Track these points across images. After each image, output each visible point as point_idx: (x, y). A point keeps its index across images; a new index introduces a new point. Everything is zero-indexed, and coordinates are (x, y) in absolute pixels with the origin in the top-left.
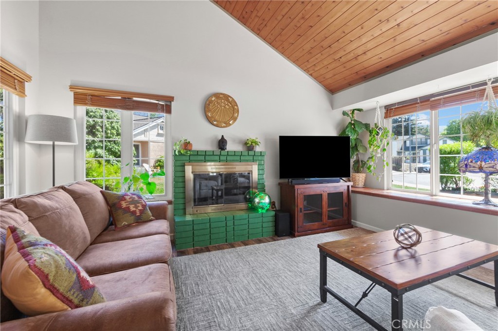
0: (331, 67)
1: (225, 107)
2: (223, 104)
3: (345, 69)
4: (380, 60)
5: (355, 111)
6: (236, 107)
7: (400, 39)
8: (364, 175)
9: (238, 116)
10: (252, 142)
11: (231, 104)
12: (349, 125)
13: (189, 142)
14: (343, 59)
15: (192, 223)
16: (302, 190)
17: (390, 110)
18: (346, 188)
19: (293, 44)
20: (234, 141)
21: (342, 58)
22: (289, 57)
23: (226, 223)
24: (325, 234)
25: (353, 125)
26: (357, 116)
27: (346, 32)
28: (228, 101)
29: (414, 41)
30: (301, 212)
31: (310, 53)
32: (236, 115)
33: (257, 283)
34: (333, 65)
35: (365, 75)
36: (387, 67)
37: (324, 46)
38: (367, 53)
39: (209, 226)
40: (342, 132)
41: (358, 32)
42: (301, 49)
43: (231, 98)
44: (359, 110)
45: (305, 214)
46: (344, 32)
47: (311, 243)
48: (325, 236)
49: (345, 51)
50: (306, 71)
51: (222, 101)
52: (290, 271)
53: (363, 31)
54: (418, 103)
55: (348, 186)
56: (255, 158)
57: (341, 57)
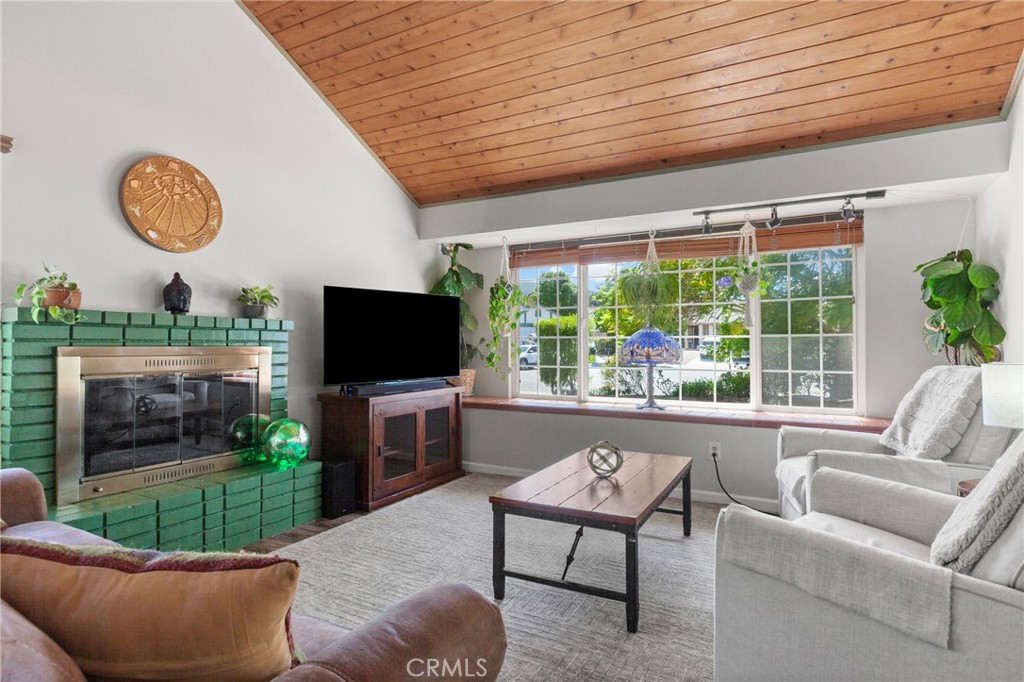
0: (430, 155)
1: (182, 197)
2: (177, 190)
3: (457, 166)
4: (521, 167)
5: (460, 247)
6: (214, 203)
7: (557, 144)
8: (473, 372)
9: (219, 225)
10: (263, 297)
11: (200, 191)
12: (450, 274)
13: (74, 286)
14: (459, 148)
15: (101, 523)
16: (382, 406)
17: (519, 253)
18: (453, 398)
19: (360, 85)
20: (207, 290)
21: (458, 145)
22: (341, 109)
23: (204, 506)
24: (425, 494)
25: (457, 274)
26: (462, 258)
27: (477, 104)
28: (193, 182)
29: (574, 154)
30: (379, 454)
31: (395, 116)
32: (215, 222)
33: (357, 612)
34: (436, 153)
35: (489, 185)
36: (529, 182)
37: (427, 113)
38: (503, 150)
39: (153, 524)
40: (435, 287)
41: (497, 110)
42: (377, 103)
43: (202, 175)
44: (467, 247)
45: (386, 458)
46: (473, 103)
47: (411, 515)
48: (427, 498)
49: (466, 134)
50: (376, 148)
51: (177, 179)
52: (408, 572)
53: (505, 112)
54: (562, 250)
55: (457, 395)
56: (265, 336)
57: (455, 144)
